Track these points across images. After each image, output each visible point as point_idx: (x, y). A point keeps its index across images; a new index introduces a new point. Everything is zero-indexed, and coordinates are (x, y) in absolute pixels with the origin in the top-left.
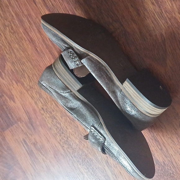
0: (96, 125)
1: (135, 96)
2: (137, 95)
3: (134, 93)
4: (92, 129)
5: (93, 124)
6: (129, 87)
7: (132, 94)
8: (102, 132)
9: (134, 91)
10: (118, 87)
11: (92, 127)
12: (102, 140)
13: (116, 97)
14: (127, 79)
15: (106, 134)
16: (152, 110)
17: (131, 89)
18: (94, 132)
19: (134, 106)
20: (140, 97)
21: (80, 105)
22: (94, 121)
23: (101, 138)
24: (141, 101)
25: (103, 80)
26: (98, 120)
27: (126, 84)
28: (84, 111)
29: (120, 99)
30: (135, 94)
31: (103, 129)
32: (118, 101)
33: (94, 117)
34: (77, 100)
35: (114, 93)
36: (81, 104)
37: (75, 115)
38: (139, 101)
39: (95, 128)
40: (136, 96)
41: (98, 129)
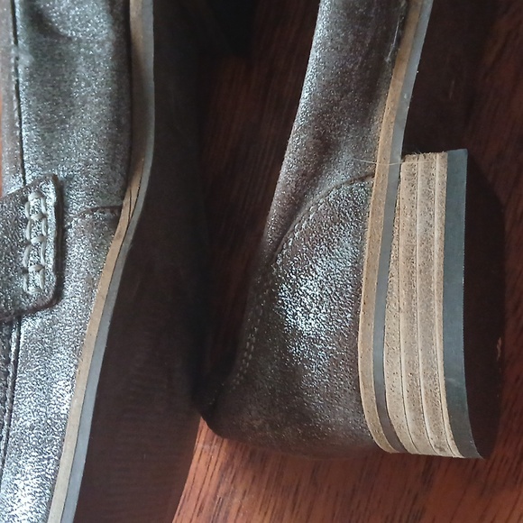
0: (81, 194)
1: (410, 259)
2: (427, 263)
3: (427, 241)
4: (41, 195)
5: (69, 179)
6: (428, 195)
7: (411, 236)
8: (78, 251)
9: (437, 233)
10: (365, 147)
11: (51, 186)
12: (31, 290)
13: (310, 178)
14: (461, 155)
15: (91, 284)
16: (415, 402)
17: (428, 211)
18: (34, 217)
19: (350, 296)
20: (434, 287)
21: (101, 44)
22: (93, 171)
23: (38, 277)
24: (419, 312)
25: (345, 39)
26: (116, 187)
27: (429, 167)
28: (89, 85)
29: (317, 204)
30: (427, 251)
31: (99, 248)
32: (296, 204)
33: (111, 158)
34: (111, 12)
35: (324, 149)
36: (108, 45)
37: (26, 60)
38: (410, 298)
39: (61, 209)
40: (418, 261)
41: (75, 225)
